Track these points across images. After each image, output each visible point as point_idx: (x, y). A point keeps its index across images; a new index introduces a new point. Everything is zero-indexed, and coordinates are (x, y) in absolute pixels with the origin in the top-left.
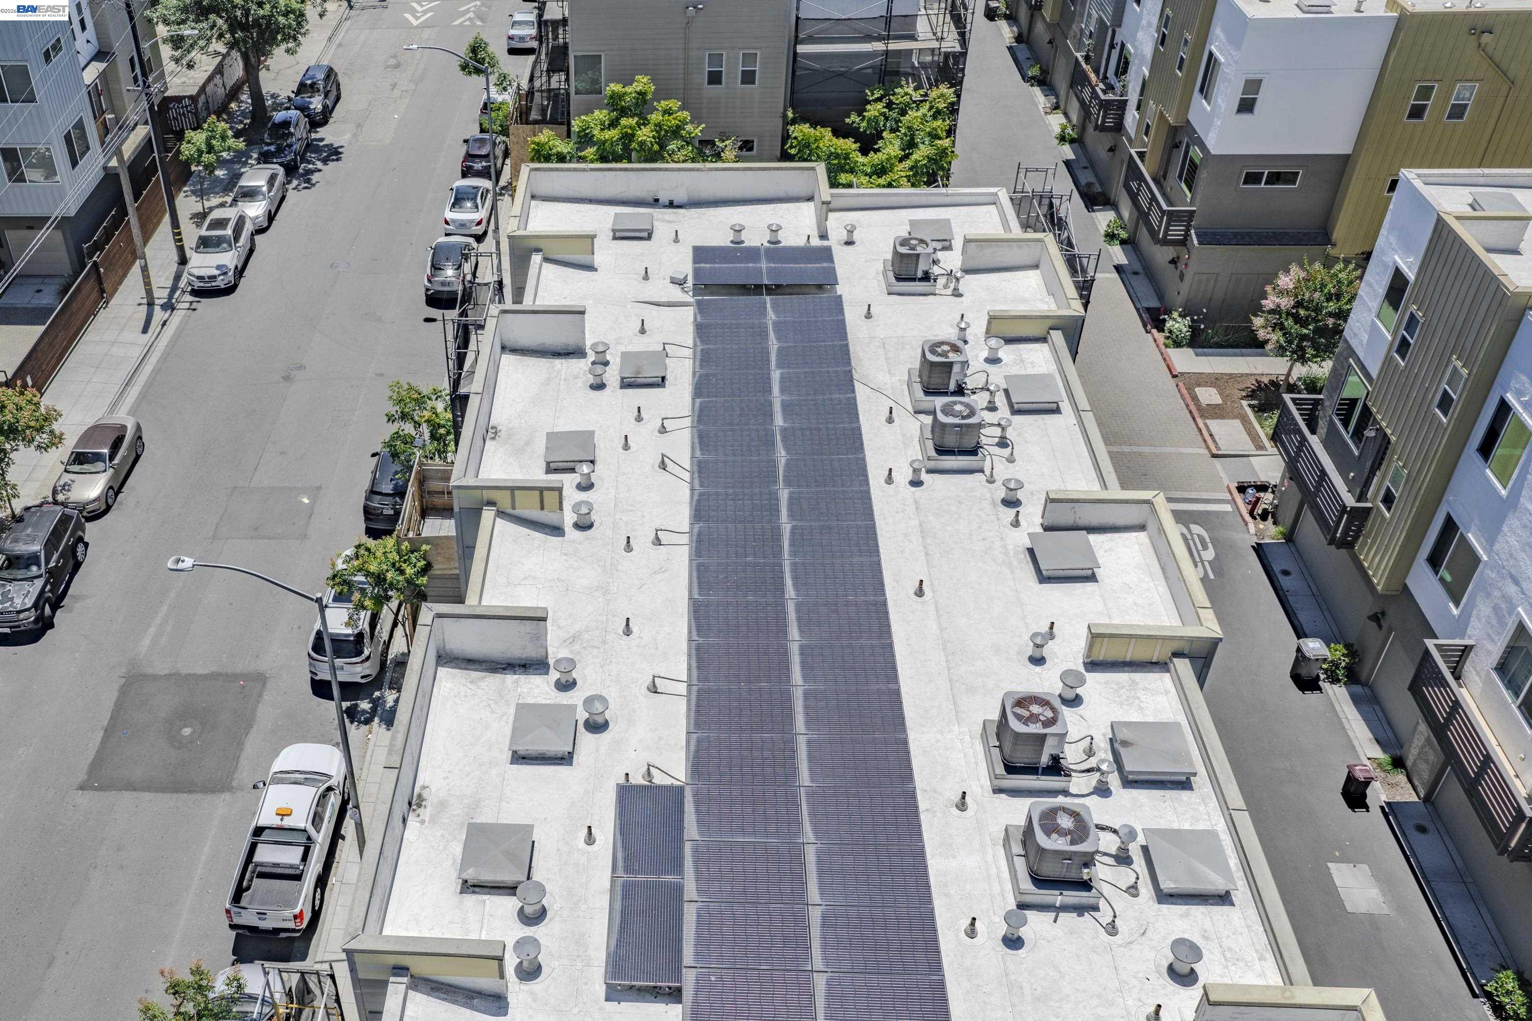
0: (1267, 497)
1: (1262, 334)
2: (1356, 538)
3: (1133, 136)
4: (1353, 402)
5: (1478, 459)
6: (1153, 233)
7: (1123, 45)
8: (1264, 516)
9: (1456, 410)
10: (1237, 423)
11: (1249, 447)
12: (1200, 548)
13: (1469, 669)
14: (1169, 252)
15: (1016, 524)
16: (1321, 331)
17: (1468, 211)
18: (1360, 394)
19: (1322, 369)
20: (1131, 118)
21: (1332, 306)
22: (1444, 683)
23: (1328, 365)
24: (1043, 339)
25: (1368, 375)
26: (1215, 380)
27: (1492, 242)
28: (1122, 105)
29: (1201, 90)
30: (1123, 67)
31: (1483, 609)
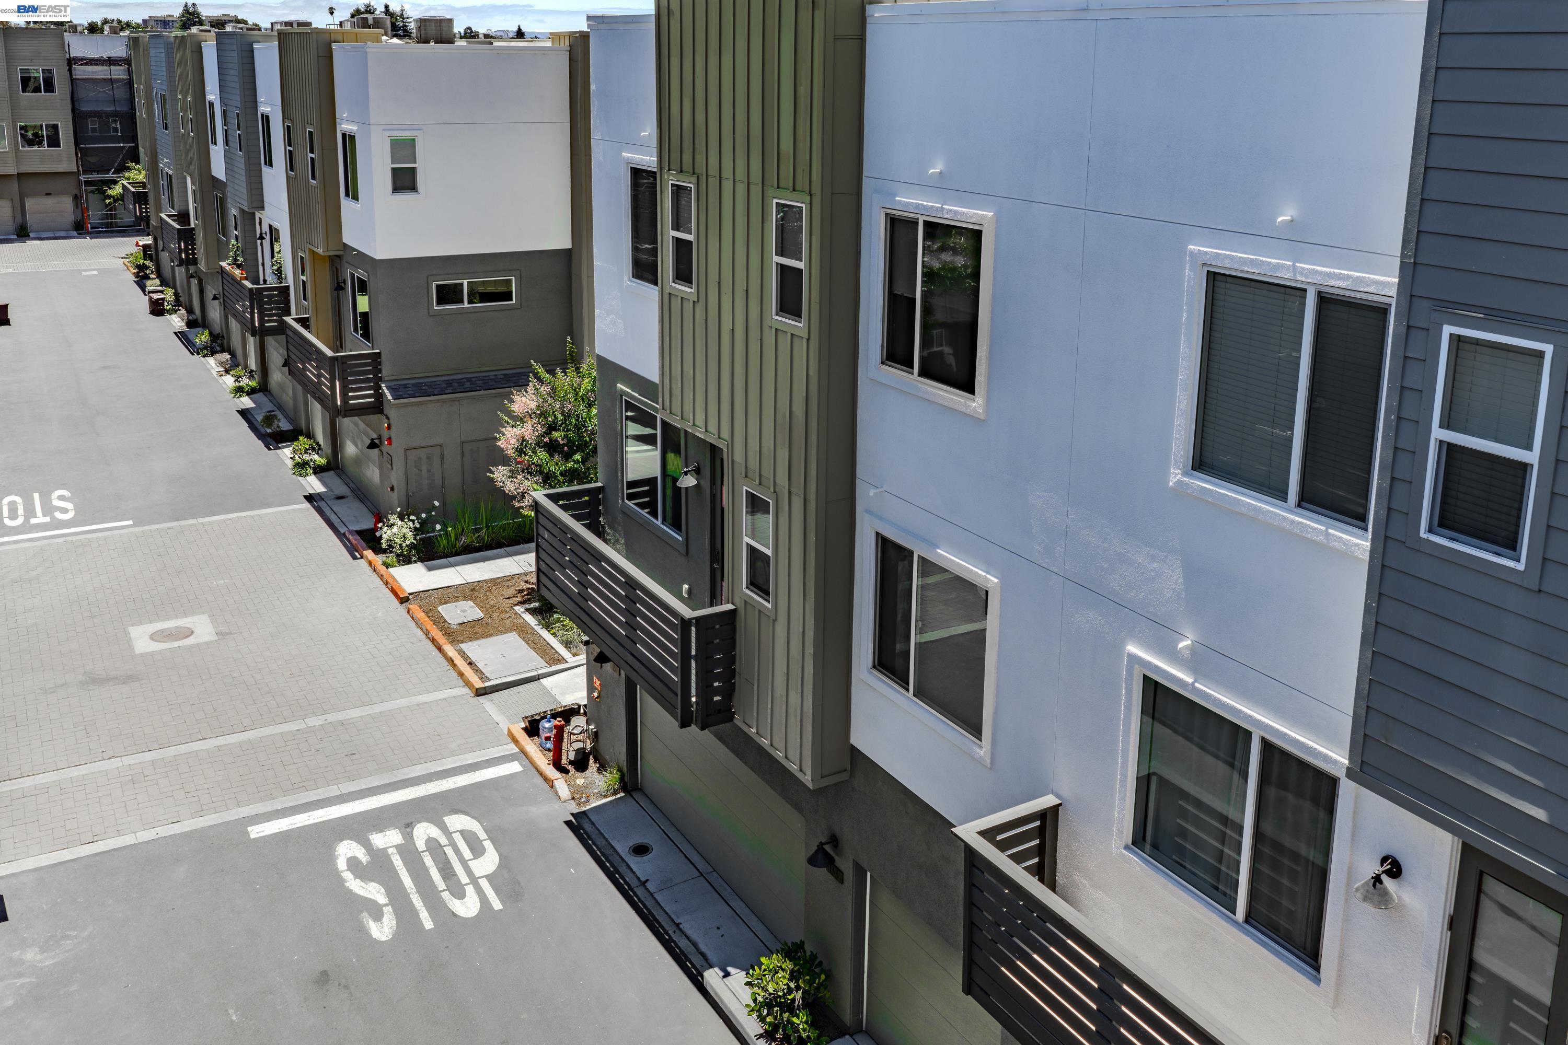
0: (577, 725)
8: (580, 764)
10: (512, 638)
11: (537, 666)
12: (467, 854)
26: (470, 591)
28: (284, 296)
29: (347, 189)
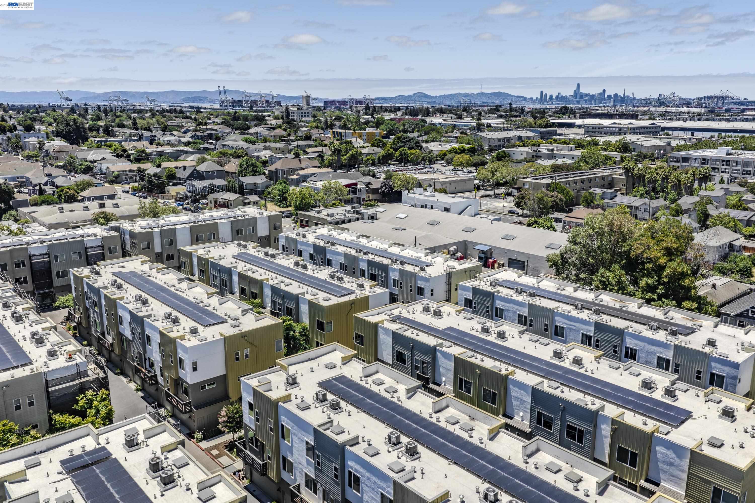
0: (242, 473)
1: (223, 429)
2: (266, 471)
3: (163, 384)
4: (252, 438)
5: (282, 439)
6: (181, 411)
7: (149, 358)
8: (243, 479)
9: (274, 430)
10: (226, 457)
11: (232, 462)
13: (301, 490)
14: (187, 416)
15: (192, 493)
16: (237, 423)
17: (259, 384)
18: (253, 435)
19: (241, 433)
20: (160, 379)
21: (237, 415)
22: (298, 496)
23: (243, 431)
24: (176, 449)
25: (253, 430)
26: (215, 447)
27: (266, 389)
28: (156, 376)
29: (180, 367)
30: (152, 365)
31: (298, 474)
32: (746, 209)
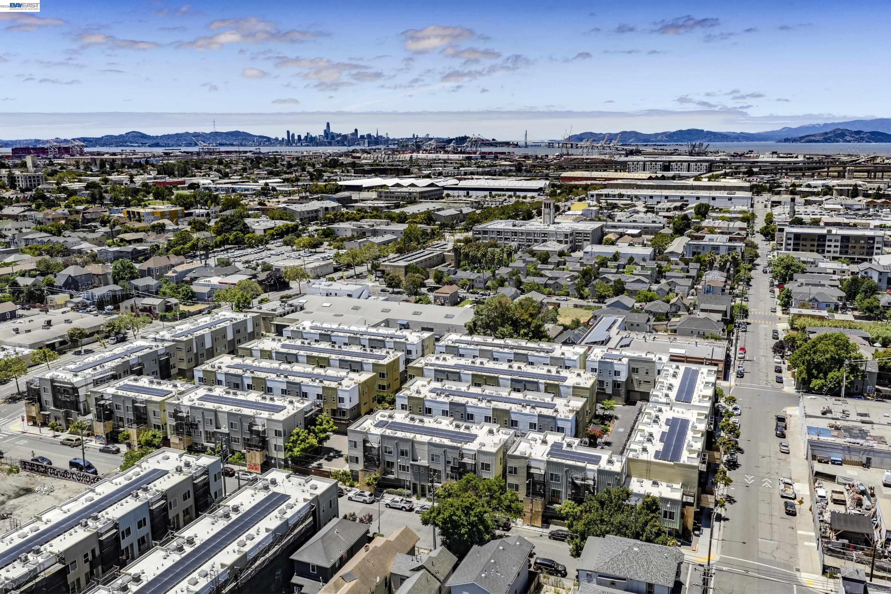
32: (542, 276)
